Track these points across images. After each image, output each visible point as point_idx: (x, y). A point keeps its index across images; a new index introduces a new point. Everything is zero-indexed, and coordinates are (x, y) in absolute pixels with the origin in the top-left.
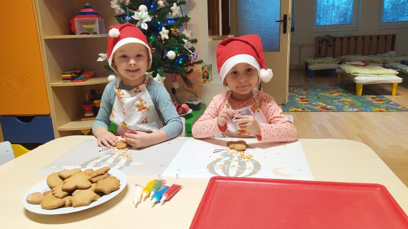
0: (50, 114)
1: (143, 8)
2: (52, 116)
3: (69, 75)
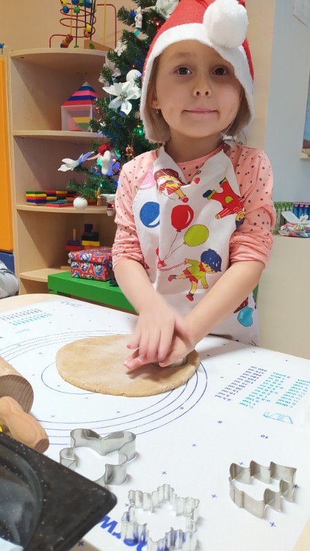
0: (12, 251)
1: (133, 74)
2: (14, 254)
3: (34, 195)
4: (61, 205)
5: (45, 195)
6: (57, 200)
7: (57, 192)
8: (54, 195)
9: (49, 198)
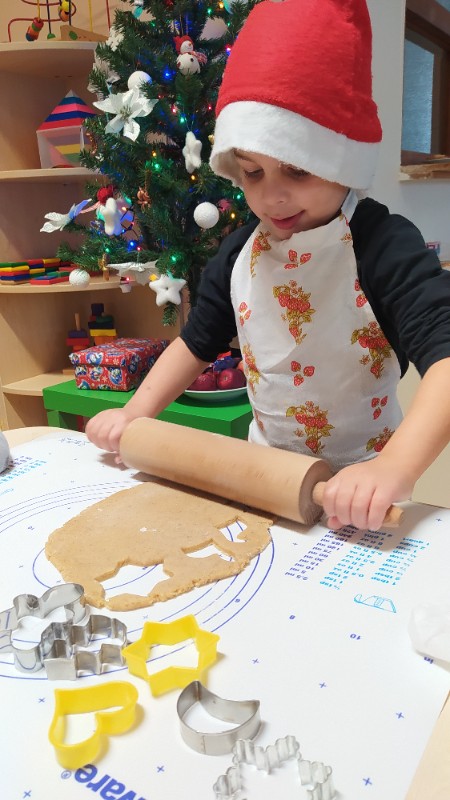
1: (138, 78)
3: (10, 269)
4: (53, 281)
5: (27, 267)
6: (45, 273)
7: (45, 261)
8: (41, 265)
9: (33, 271)
